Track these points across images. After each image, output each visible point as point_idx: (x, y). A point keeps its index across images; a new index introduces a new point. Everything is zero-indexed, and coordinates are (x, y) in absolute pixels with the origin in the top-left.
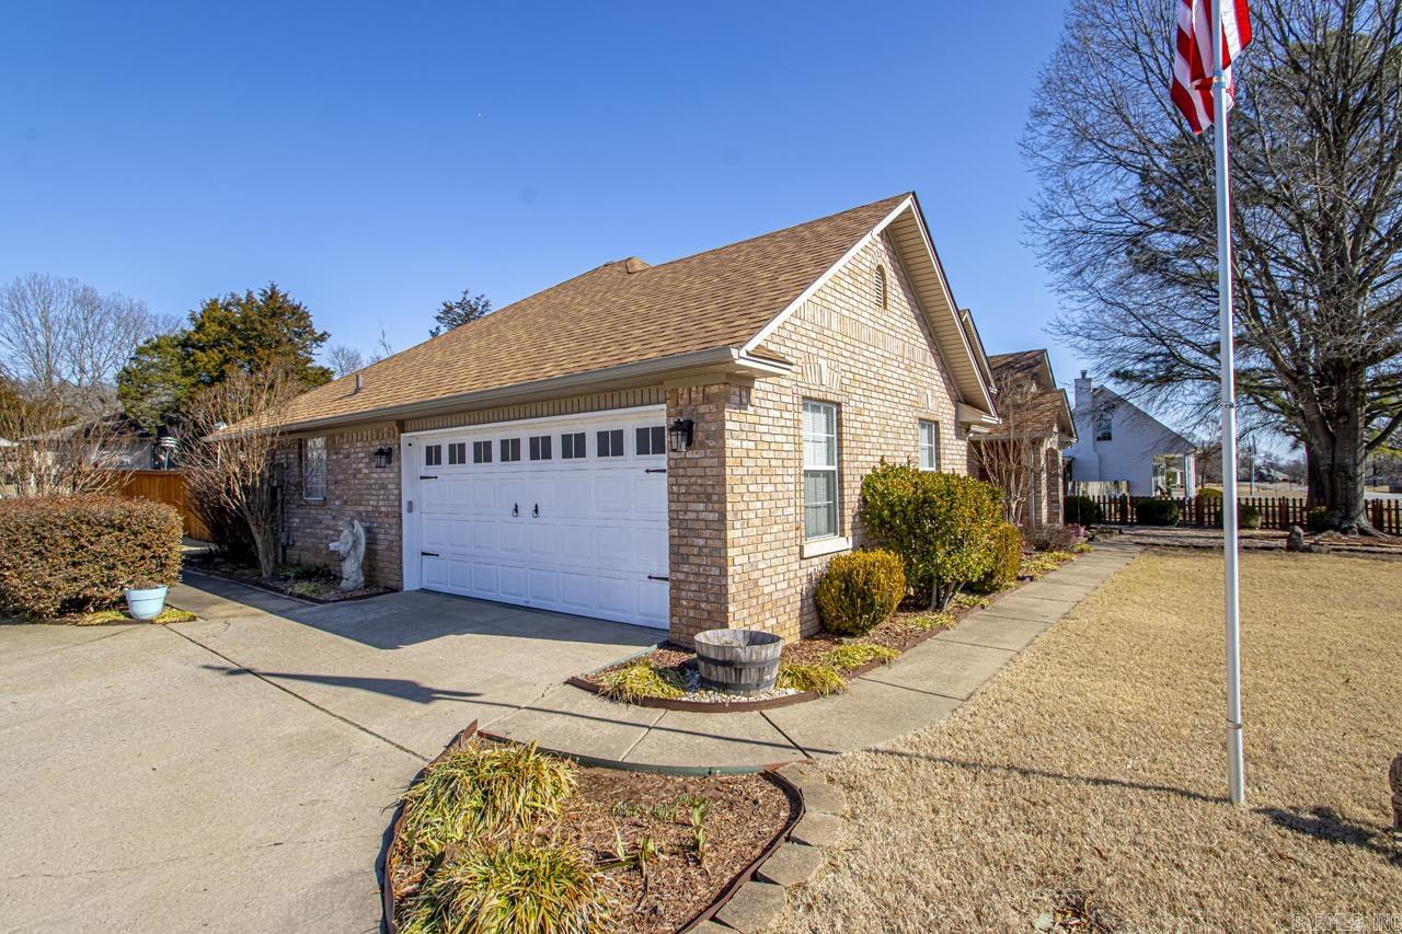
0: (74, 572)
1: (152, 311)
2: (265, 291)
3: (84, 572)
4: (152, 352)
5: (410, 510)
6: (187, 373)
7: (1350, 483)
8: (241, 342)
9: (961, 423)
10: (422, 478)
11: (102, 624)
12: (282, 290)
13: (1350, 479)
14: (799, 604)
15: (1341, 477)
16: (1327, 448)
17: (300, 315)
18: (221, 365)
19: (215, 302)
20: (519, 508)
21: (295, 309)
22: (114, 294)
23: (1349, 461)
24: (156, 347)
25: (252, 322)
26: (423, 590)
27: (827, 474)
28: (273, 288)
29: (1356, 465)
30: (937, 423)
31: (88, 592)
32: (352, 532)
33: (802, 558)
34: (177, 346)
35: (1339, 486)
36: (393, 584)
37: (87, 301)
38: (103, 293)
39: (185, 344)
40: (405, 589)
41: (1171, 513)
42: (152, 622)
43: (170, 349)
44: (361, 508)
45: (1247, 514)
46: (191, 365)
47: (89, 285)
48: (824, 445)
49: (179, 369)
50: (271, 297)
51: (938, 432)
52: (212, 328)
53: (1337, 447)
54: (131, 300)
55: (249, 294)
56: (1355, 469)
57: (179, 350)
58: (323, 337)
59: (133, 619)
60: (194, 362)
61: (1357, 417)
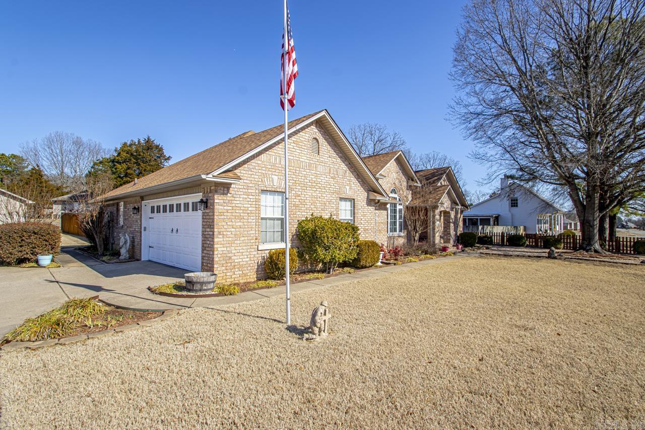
0: (20, 249)
1: (104, 147)
2: (145, 139)
3: (24, 249)
4: (99, 164)
5: (145, 230)
6: (114, 173)
7: (591, 228)
8: (135, 161)
9: (370, 199)
10: (150, 218)
11: (28, 267)
12: (152, 139)
13: (591, 227)
14: (256, 267)
15: (587, 225)
16: (582, 212)
17: (160, 149)
18: (126, 170)
19: (125, 144)
20: (178, 231)
21: (157, 147)
22: (89, 139)
23: (591, 219)
24: (101, 163)
25: (139, 152)
26: (149, 261)
27: (282, 220)
28: (148, 139)
29: (594, 220)
30: (354, 199)
31: (25, 256)
32: (124, 238)
33: (258, 250)
34: (110, 162)
35: (586, 230)
36: (138, 258)
37: (78, 143)
38: (85, 140)
39: (113, 161)
40: (142, 260)
41: (522, 241)
42: (45, 267)
43: (106, 163)
44: (131, 229)
45: (556, 242)
46: (115, 170)
47: (79, 136)
48: (280, 208)
49: (110, 172)
50: (147, 142)
51: (354, 204)
52: (124, 154)
53: (586, 212)
54: (95, 142)
55: (139, 141)
56: (594, 222)
57: (110, 164)
58: (169, 158)
59: (39, 266)
60: (116, 169)
61: (595, 198)
